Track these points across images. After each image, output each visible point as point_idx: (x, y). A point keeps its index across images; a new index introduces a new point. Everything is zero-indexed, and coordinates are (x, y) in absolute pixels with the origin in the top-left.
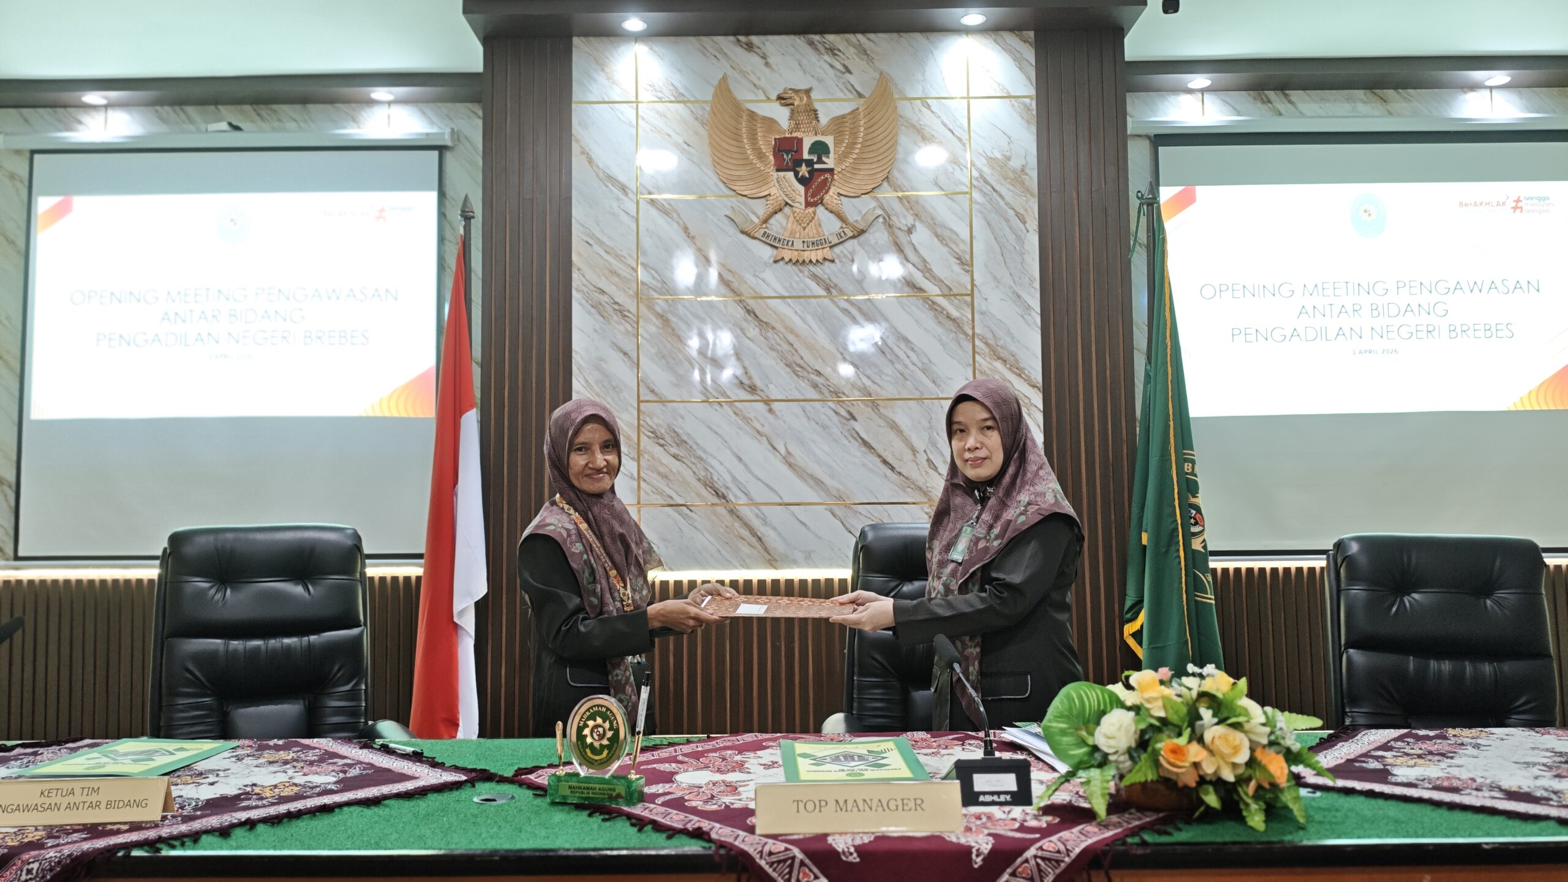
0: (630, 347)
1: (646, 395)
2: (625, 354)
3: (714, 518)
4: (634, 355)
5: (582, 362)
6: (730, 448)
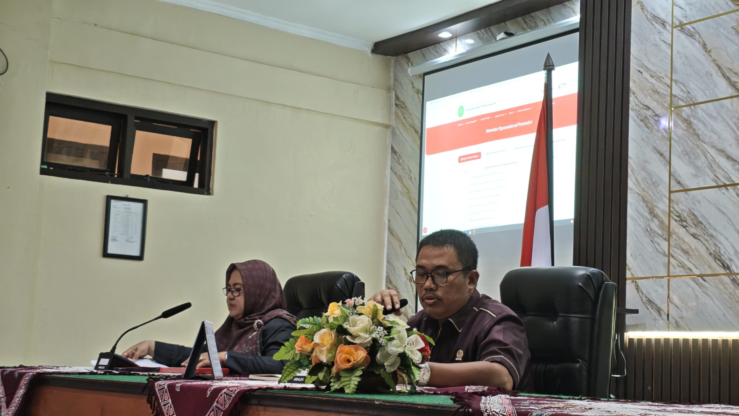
0: (665, 150)
1: (675, 187)
2: (662, 155)
3: (721, 287)
4: (667, 155)
5: (635, 168)
6: (733, 225)
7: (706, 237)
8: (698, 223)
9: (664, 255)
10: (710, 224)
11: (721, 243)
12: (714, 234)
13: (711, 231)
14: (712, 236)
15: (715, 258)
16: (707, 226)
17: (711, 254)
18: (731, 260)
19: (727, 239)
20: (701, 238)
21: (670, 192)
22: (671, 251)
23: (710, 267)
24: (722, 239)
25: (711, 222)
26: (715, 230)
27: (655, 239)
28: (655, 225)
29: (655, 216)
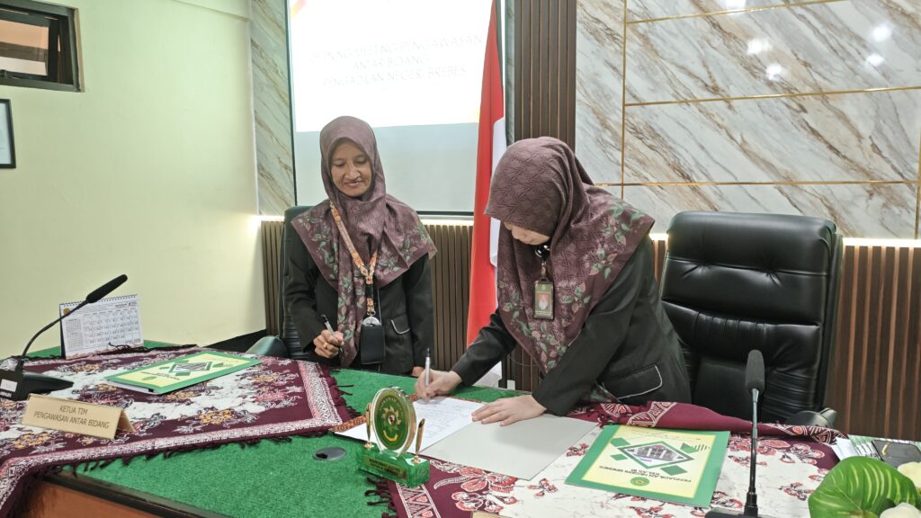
0: (618, 62)
1: (629, 100)
2: (614, 68)
3: (679, 194)
4: (621, 69)
5: (583, 78)
6: (695, 139)
7: (664, 149)
8: (655, 136)
9: (617, 163)
10: (668, 137)
11: (679, 154)
12: (673, 146)
13: (671, 144)
14: (671, 148)
15: (674, 169)
16: (666, 139)
17: (669, 165)
18: (691, 171)
19: (687, 151)
20: (659, 150)
21: (624, 105)
22: (625, 161)
23: (668, 177)
24: (681, 151)
25: (669, 134)
26: (674, 143)
27: (608, 149)
28: (607, 136)
29: (607, 127)
